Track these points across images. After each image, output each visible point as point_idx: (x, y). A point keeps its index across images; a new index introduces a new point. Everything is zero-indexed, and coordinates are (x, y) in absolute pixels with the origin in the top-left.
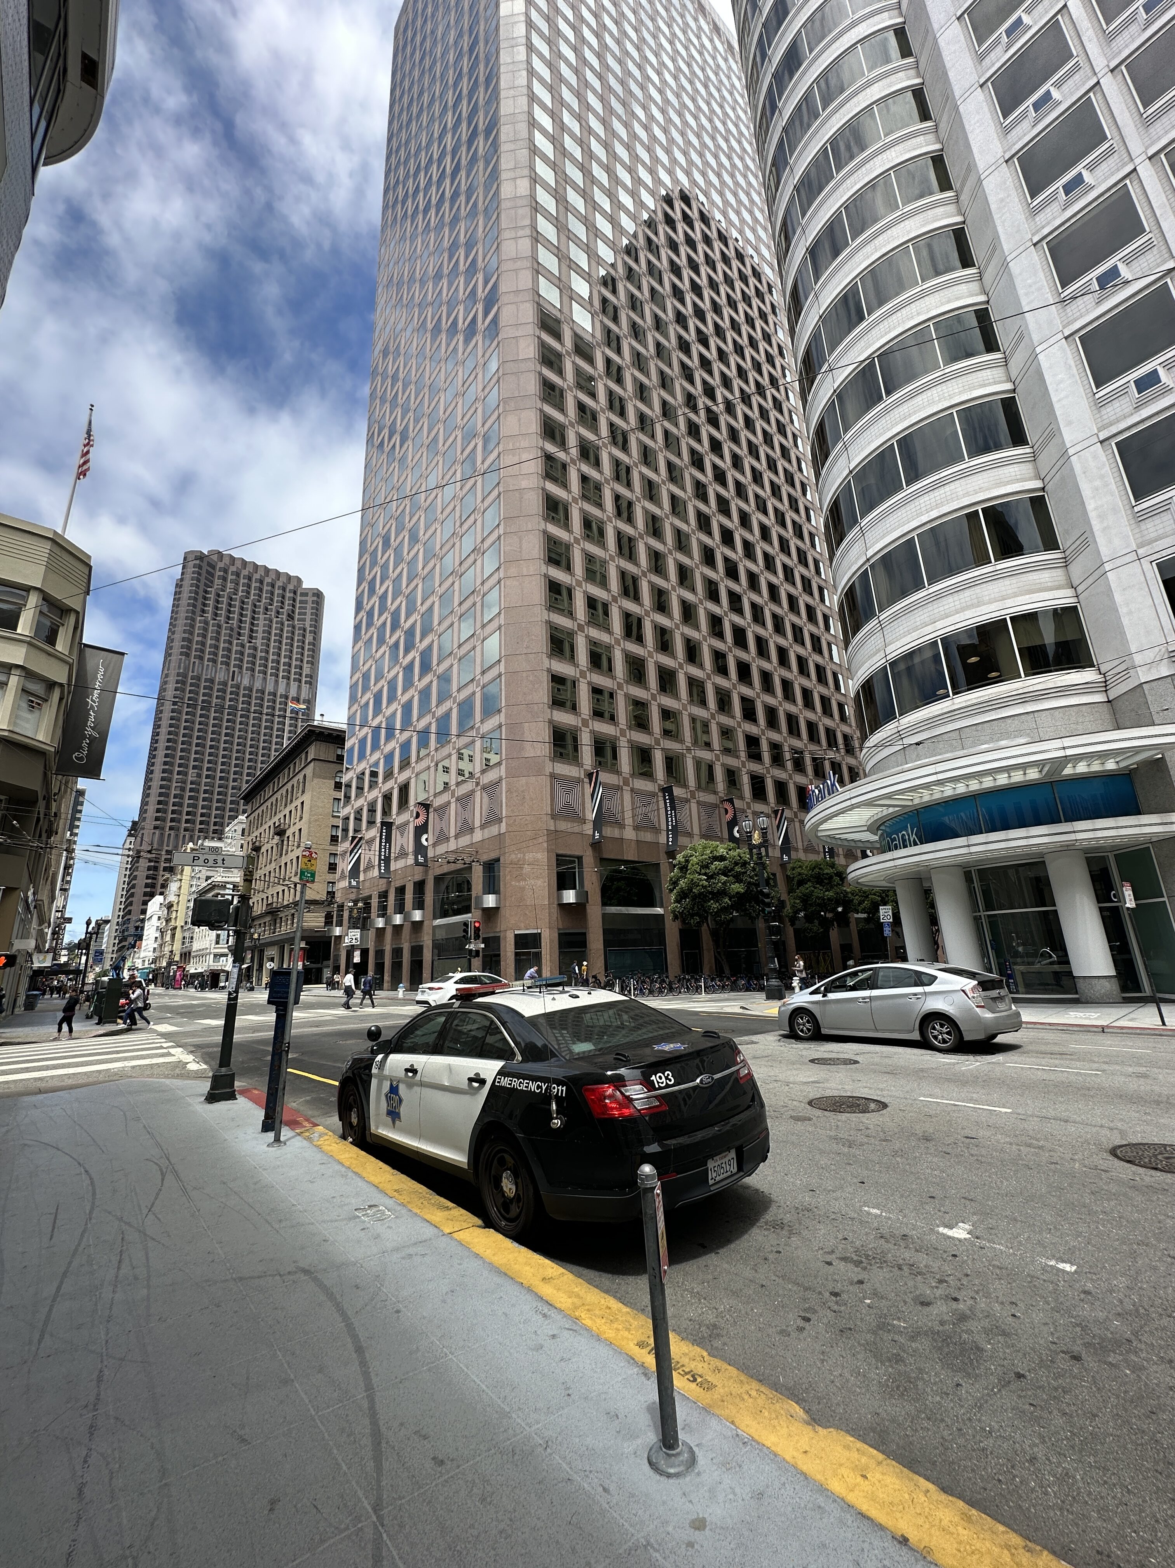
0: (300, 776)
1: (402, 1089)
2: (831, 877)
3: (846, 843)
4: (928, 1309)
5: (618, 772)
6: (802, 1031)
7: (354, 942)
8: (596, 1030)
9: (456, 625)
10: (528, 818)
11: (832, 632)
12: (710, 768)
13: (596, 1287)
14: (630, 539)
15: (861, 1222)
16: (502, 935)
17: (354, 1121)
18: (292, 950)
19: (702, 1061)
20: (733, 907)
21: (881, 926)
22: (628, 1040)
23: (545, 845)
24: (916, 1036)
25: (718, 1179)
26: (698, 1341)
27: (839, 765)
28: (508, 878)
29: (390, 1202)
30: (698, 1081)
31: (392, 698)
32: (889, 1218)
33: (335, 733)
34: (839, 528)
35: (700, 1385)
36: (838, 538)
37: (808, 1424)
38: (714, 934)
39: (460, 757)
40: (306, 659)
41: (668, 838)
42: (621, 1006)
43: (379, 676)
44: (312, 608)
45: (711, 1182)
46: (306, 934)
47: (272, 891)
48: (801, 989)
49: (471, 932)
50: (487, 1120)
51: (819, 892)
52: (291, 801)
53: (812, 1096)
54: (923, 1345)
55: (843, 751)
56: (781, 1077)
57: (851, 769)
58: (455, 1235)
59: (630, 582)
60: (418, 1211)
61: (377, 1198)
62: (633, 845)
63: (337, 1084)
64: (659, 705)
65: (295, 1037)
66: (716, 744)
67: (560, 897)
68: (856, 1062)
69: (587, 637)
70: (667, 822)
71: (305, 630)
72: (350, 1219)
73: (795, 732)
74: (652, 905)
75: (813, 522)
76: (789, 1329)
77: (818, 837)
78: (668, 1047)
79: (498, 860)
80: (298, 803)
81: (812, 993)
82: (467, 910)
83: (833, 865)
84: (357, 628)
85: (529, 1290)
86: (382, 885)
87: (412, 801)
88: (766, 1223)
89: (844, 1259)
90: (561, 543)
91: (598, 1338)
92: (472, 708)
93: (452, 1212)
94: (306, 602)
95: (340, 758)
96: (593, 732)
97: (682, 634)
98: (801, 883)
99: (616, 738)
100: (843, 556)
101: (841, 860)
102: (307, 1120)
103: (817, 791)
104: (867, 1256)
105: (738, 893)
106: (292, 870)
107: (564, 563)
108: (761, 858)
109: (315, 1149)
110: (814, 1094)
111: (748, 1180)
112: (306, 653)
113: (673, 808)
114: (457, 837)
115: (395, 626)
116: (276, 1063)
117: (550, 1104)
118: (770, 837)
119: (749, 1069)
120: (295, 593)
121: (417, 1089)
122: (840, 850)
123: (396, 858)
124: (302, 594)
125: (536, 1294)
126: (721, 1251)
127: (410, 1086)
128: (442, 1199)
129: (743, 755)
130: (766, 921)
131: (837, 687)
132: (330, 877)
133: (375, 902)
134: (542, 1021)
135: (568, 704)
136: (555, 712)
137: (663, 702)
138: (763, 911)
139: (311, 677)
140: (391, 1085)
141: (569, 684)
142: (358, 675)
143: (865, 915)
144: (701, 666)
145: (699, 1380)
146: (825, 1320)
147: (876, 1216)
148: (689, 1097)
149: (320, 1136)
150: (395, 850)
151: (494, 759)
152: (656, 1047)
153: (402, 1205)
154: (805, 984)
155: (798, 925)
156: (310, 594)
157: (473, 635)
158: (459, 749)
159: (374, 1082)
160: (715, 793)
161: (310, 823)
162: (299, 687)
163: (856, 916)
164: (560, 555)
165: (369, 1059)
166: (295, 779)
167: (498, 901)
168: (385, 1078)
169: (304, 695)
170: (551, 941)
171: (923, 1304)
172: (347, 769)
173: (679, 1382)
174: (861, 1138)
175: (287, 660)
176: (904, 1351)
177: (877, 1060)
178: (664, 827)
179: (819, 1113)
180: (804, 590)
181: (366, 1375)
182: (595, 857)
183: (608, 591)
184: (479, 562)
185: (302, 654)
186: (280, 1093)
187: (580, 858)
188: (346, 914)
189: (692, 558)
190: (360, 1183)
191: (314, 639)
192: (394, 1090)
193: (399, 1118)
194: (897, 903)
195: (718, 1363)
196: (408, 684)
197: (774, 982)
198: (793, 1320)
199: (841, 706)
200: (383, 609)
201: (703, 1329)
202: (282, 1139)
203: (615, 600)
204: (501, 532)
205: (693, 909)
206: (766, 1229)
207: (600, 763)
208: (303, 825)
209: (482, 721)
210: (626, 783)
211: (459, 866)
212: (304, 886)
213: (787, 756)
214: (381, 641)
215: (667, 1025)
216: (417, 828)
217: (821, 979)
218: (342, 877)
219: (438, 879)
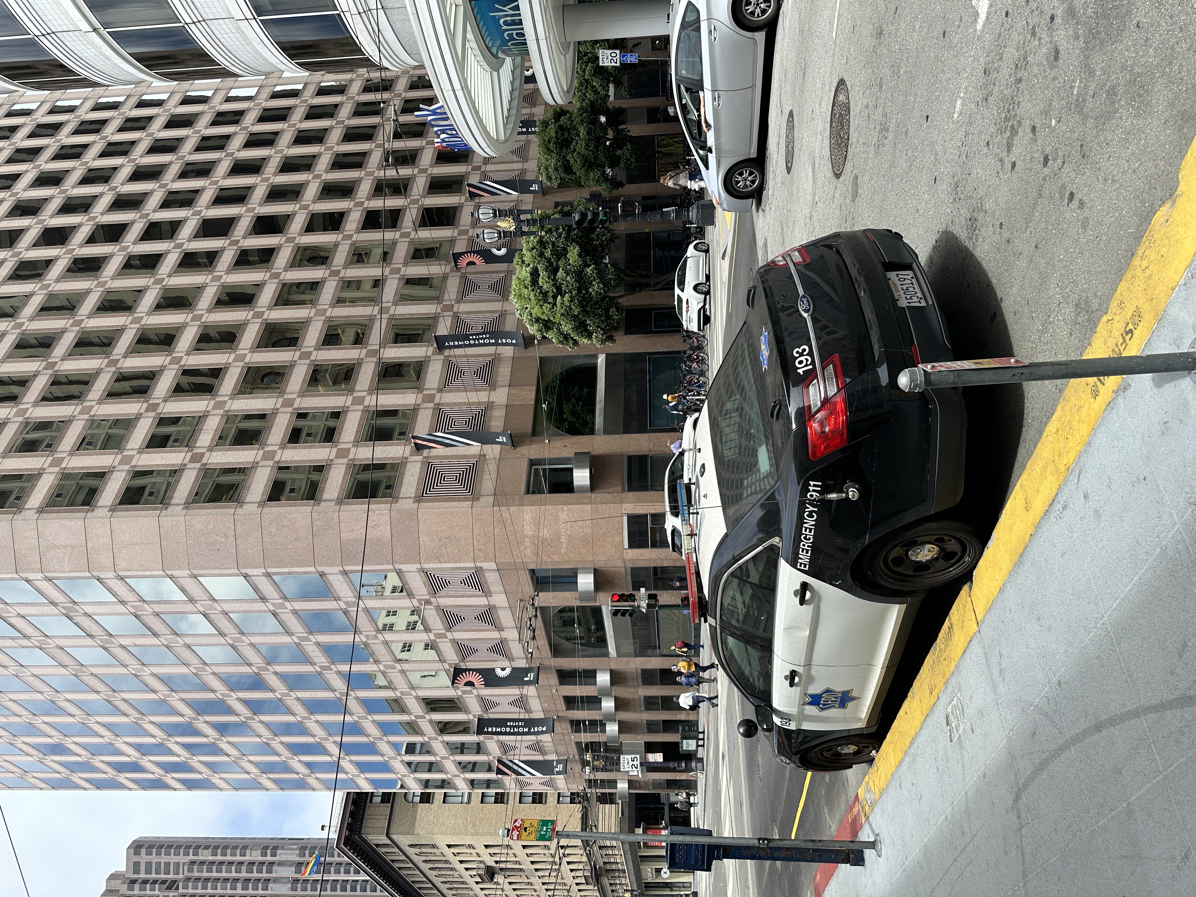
0: (411, 852)
1: (815, 689)
2: (561, 128)
3: (515, 103)
4: (1062, 52)
5: (415, 410)
6: (753, 182)
7: (637, 763)
8: (744, 443)
9: (189, 641)
10: (476, 532)
11: (209, 93)
12: (410, 282)
13: (1035, 445)
14: (55, 383)
15: (970, 123)
16: (630, 565)
17: (851, 749)
18: (646, 846)
19: (784, 309)
20: (598, 263)
21: (624, 66)
22: (756, 403)
23: (513, 509)
24: (760, 37)
25: (920, 295)
26: (1092, 326)
27: (407, 101)
28: (556, 558)
29: (944, 699)
30: (805, 315)
31: (300, 729)
32: (966, 88)
33: (350, 807)
34: (42, 68)
35: (1136, 324)
36: (59, 71)
37: (1174, 202)
38: (633, 288)
39: (390, 627)
40: (239, 858)
41: (507, 344)
42: (716, 411)
43: (267, 748)
44: (159, 854)
45: (923, 304)
46: (626, 828)
47: (569, 878)
48: (702, 179)
49: (625, 605)
50: (850, 581)
51: (580, 145)
52: (446, 862)
53: (830, 174)
54: (1098, 62)
55: (386, 95)
56: (807, 211)
57: (413, 86)
58: (980, 618)
59: (126, 385)
60: (954, 664)
61: (939, 716)
62: (516, 391)
63: (809, 774)
64: (317, 348)
65: (754, 832)
66: (373, 272)
67: (582, 490)
68: (791, 114)
69: (211, 449)
70: (484, 345)
71: (193, 863)
72: (962, 747)
73: (359, 159)
74: (593, 369)
75: (33, 106)
76: (1081, 218)
77: (506, 141)
78: (765, 352)
79: (533, 572)
80: (449, 852)
81: (707, 167)
82: (597, 612)
83: (545, 124)
84: (190, 785)
85: (1038, 526)
86: (563, 728)
87: (450, 693)
88: (970, 239)
89: (1009, 147)
90: (60, 486)
91: (1089, 444)
92: (318, 615)
93: (954, 621)
94: (149, 865)
95: (387, 798)
96: (356, 443)
97: (209, 311)
98: (568, 169)
99: (366, 410)
100: (89, 67)
101: (539, 112)
102: (851, 809)
103: (443, 136)
104: (1007, 119)
105: (580, 256)
106: (541, 854)
107: (92, 482)
108: (534, 221)
109: (883, 798)
110: (826, 170)
111: (923, 259)
112: (229, 858)
113: (466, 337)
114: (500, 629)
115: (189, 730)
116: (783, 854)
117: (831, 501)
118: (506, 206)
119: (794, 250)
120: (133, 882)
121: (814, 670)
122: (524, 111)
123: (528, 711)
124: (137, 870)
125: (1042, 518)
126: (999, 294)
127: (810, 679)
128: (941, 635)
129: (390, 235)
130: (616, 219)
131: (293, 94)
132: (552, 800)
133: (585, 737)
134: (731, 511)
135: (314, 477)
136: (326, 495)
137: (313, 343)
138: (602, 222)
139: (265, 848)
140: (810, 704)
141: (283, 476)
142: (264, 780)
143: (612, 87)
144: (259, 286)
145: (1131, 326)
146: (1073, 175)
147: (964, 105)
148: (825, 327)
149: (868, 790)
150: (516, 713)
151: (393, 580)
152: (765, 367)
153: (946, 684)
154: (695, 175)
155: (622, 177)
156: (136, 859)
157: (205, 616)
158: (378, 631)
159: (807, 726)
160: (445, 277)
161: (477, 834)
162: (281, 864)
163: (612, 98)
164: (80, 488)
165: (779, 734)
166: (416, 859)
167: (585, 570)
168: (801, 712)
169: (293, 856)
170: (638, 500)
171: (1056, 58)
172: (402, 787)
173: (1133, 349)
174: (878, 115)
175: (239, 885)
176: (1104, 85)
177: (788, 88)
178: (491, 350)
179: (849, 165)
180: (143, 128)
181: (1124, 717)
182: (531, 443)
183: (138, 417)
184: (89, 609)
185: (231, 863)
186: (819, 846)
187: (532, 463)
188: (601, 776)
189: (88, 292)
190: (922, 738)
191: (207, 847)
192: (815, 700)
193: (848, 692)
194: (596, 42)
195: (1114, 303)
196: (278, 707)
197: (693, 213)
198: (1071, 213)
199: (322, 92)
200: (161, 749)
201: (1080, 320)
202: (872, 839)
203: (153, 408)
204: (40, 576)
205: (600, 316)
206: (977, 238)
207: (402, 434)
208: (479, 843)
209: (337, 599)
210: (430, 398)
211: (539, 623)
212: (559, 835)
213: (391, 173)
214: (213, 749)
215: (739, 352)
216: (487, 685)
217: (690, 153)
218: (550, 784)
219: (556, 651)
